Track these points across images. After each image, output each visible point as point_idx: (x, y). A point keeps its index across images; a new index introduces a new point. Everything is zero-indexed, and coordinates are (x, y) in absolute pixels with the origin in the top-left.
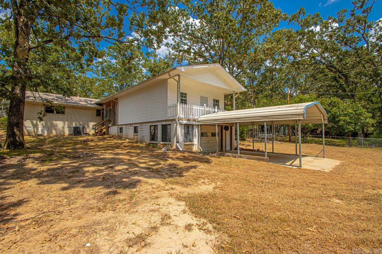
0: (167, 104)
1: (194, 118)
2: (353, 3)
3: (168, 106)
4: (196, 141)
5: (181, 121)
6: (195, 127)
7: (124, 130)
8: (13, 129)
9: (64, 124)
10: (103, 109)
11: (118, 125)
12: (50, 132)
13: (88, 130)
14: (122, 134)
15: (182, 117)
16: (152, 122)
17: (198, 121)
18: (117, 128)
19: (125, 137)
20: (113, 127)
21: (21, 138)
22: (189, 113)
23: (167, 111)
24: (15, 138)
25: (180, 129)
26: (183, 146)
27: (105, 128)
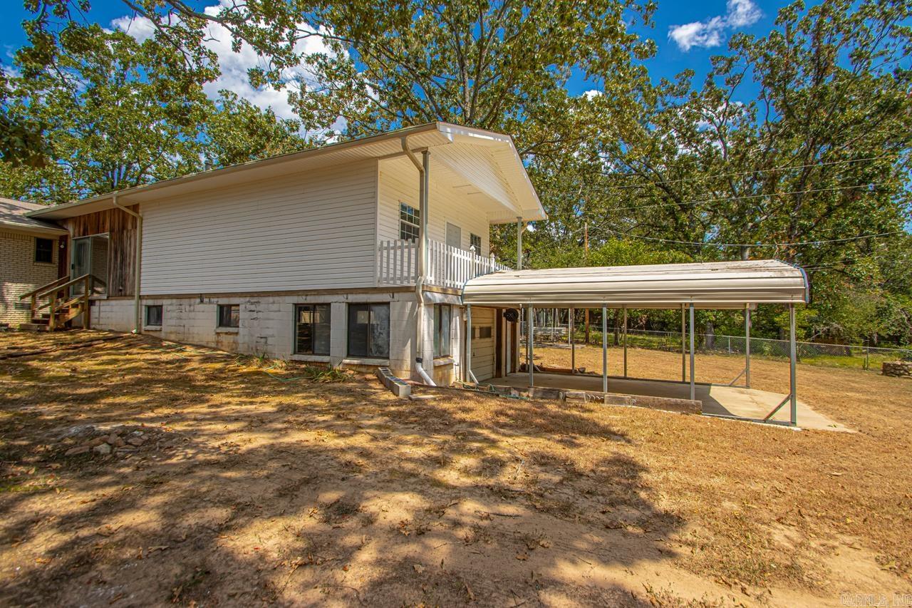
0: (375, 239)
1: (454, 286)
2: (712, 60)
3: (379, 243)
4: (455, 353)
5: (428, 294)
6: (454, 312)
7: (165, 315)
10: (64, 239)
11: (141, 297)
14: (158, 328)
15: (431, 282)
16: (306, 293)
17: (463, 297)
18: (133, 309)
19: (173, 337)
20: (113, 302)
22: (445, 270)
23: (374, 261)
25: (425, 317)
26: (432, 373)
27: (75, 306)
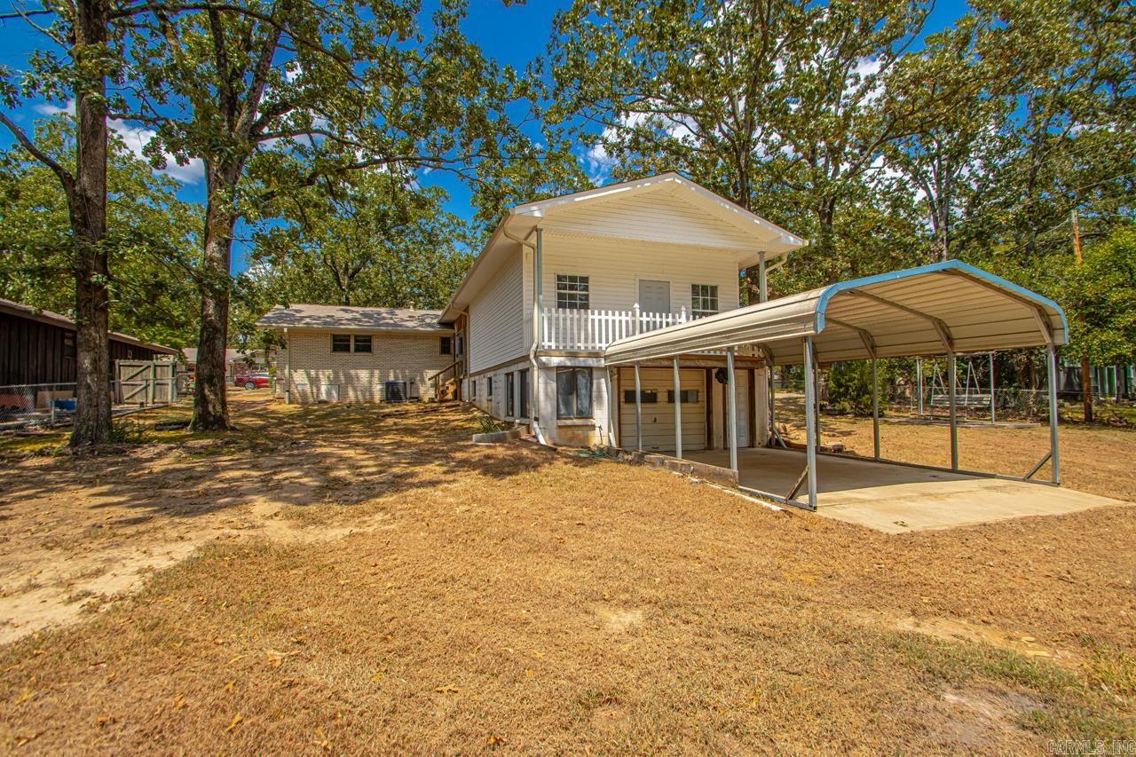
1: (593, 348)
3: (525, 317)
4: (601, 416)
5: (544, 359)
6: (595, 374)
7: (477, 388)
8: (203, 389)
9: (372, 375)
11: (470, 376)
12: (342, 393)
13: (422, 389)
14: (475, 398)
15: (550, 347)
16: (507, 364)
17: (606, 358)
18: (468, 384)
19: (478, 405)
20: (465, 380)
21: (219, 408)
22: (572, 333)
23: (523, 332)
24: (207, 407)
25: (541, 380)
26: (555, 432)
27: (452, 384)
